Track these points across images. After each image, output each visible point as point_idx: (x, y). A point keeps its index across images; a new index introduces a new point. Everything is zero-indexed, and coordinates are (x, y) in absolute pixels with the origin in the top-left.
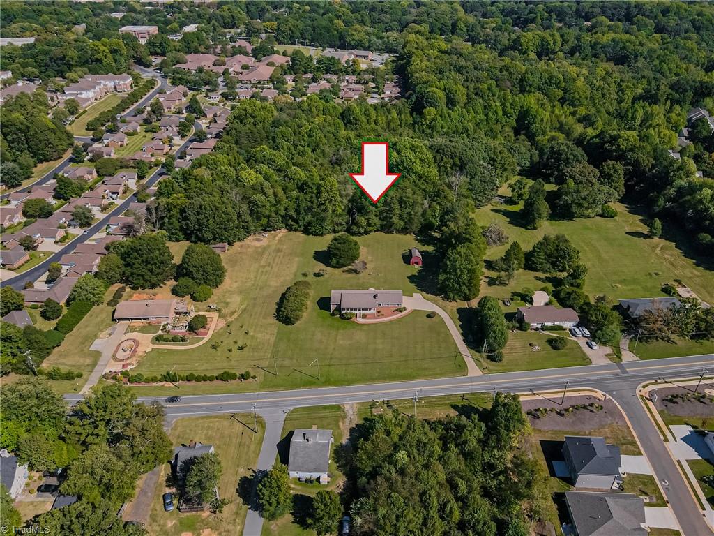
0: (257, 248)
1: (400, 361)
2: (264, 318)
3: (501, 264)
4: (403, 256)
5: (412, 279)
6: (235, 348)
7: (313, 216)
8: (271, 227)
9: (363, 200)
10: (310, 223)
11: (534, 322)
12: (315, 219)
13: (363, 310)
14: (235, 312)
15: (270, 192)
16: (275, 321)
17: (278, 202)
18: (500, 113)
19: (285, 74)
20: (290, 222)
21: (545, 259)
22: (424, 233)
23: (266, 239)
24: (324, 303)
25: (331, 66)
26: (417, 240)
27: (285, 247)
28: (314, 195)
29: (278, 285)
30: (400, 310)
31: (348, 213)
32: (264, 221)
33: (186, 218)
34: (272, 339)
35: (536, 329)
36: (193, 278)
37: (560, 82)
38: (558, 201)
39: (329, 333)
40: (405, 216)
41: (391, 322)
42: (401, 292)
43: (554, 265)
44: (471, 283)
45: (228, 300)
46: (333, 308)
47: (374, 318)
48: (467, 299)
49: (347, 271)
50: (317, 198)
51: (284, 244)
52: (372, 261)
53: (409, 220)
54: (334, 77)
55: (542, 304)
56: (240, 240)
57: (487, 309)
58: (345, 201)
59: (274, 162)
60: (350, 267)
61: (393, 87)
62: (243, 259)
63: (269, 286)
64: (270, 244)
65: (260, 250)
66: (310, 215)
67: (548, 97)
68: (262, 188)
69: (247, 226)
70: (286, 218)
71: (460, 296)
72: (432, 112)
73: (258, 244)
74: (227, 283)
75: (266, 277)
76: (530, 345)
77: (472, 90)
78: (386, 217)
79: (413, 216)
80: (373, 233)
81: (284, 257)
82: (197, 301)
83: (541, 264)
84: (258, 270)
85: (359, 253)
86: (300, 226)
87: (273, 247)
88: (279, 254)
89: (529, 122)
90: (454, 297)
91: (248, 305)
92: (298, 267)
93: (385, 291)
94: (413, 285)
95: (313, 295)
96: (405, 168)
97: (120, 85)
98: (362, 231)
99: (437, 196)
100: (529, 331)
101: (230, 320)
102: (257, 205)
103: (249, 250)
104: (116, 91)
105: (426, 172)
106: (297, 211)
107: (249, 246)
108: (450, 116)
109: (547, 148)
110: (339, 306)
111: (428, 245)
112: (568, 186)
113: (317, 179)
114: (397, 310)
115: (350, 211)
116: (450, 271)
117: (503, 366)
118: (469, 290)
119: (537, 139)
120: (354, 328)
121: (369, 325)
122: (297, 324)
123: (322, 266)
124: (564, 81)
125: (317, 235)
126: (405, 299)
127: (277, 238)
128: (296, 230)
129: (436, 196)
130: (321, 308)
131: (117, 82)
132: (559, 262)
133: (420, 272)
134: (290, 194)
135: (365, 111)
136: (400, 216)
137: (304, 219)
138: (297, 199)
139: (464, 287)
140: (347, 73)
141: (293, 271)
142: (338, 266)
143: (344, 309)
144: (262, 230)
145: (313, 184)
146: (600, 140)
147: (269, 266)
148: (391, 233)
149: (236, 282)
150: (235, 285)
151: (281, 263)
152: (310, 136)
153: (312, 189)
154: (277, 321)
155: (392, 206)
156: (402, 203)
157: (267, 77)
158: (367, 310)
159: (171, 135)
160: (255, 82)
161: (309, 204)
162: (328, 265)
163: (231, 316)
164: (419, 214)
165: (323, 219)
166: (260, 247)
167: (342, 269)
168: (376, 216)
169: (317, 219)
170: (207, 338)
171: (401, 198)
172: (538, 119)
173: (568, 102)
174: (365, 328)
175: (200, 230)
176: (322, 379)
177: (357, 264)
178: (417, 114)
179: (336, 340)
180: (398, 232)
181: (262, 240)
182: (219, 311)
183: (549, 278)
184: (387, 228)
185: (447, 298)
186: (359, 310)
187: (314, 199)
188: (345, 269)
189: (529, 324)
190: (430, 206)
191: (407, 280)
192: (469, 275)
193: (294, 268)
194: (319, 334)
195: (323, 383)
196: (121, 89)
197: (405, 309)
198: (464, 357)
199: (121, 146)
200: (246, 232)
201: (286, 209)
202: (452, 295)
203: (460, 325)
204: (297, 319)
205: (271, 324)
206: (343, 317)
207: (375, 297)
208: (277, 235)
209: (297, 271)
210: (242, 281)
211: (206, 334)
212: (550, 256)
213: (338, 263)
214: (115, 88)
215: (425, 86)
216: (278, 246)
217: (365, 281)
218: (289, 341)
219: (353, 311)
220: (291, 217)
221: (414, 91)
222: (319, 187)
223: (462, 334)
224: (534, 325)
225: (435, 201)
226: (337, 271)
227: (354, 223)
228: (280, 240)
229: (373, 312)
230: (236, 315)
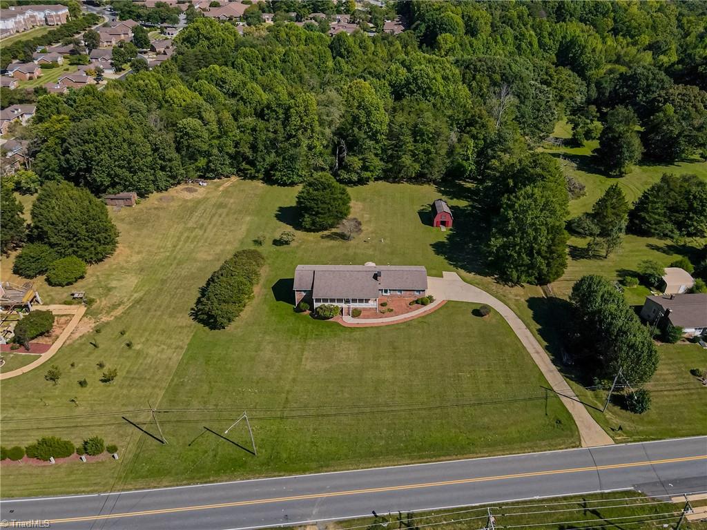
0: (186, 201)
1: (430, 409)
2: (171, 315)
3: (588, 223)
4: (421, 214)
5: (439, 248)
6: (95, 377)
7: (278, 155)
8: (213, 171)
9: (356, 130)
10: (273, 166)
11: (689, 327)
12: (280, 159)
13: (354, 301)
14: (119, 305)
15: (210, 116)
16: (190, 321)
17: (223, 133)
18: (536, 45)
19: (264, 12)
20: (244, 165)
21: (665, 215)
22: (450, 182)
23: (203, 189)
24: (284, 290)
25: (319, 4)
26: (440, 191)
27: (232, 201)
28: (279, 122)
29: (210, 258)
30: (423, 302)
31: (334, 153)
32: (202, 162)
33: (66, 151)
34: (176, 357)
35: (693, 340)
36: (52, 245)
37: (608, 10)
38: (652, 135)
39: (288, 346)
40: (422, 155)
41: (408, 324)
42: (423, 268)
43: (680, 225)
44: (552, 252)
45: (114, 284)
46: (299, 297)
47: (376, 316)
48: (542, 281)
49: (328, 236)
50: (285, 127)
51: (231, 198)
52: (369, 221)
53: (428, 162)
54: (321, 16)
55: (681, 291)
56: (159, 190)
57: (599, 300)
58: (328, 131)
59: (225, 82)
60: (334, 230)
61: (396, 25)
62: (159, 217)
63: (195, 260)
64: (209, 196)
65: (189, 204)
66: (273, 155)
67: (595, 27)
68: (199, 113)
69: (171, 168)
70: (236, 158)
71: (530, 276)
72: (449, 39)
73: (188, 196)
74: (123, 254)
75: (192, 246)
76: (693, 372)
77: (498, 19)
78: (392, 155)
79: (433, 155)
80: (371, 183)
81: (227, 215)
82: (55, 285)
83: (658, 223)
84: (182, 233)
85: (349, 207)
86: (258, 171)
87: (213, 201)
88: (220, 211)
89: (574, 55)
90: (519, 278)
91: (148, 292)
92: (248, 230)
93: (393, 268)
94: (441, 258)
95: (267, 275)
96: (419, 88)
97: (51, 16)
98: (355, 178)
99: (470, 125)
100: (679, 342)
101: (105, 319)
102: (187, 134)
103: (172, 204)
104: (47, 24)
105: (451, 90)
106: (254, 147)
107: (173, 199)
108: (471, 46)
109: (606, 82)
110: (310, 293)
111: (458, 199)
112: (665, 114)
113: (284, 97)
114: (417, 302)
115: (335, 149)
116: (513, 230)
117: (651, 422)
118: (548, 265)
119: (588, 73)
120: (335, 335)
121: (364, 329)
122: (230, 328)
123: (289, 229)
124: (614, 11)
125: (284, 184)
126: (430, 281)
127: (221, 189)
128: (253, 178)
129: (468, 124)
130: (278, 298)
131: (47, 12)
132: (691, 219)
133: (450, 238)
134: (242, 121)
135: (361, 42)
136: (414, 155)
137: (264, 160)
138: (254, 130)
139: (539, 259)
140: (339, 12)
141: (240, 237)
142: (315, 228)
143: (318, 300)
144: (200, 177)
145: (279, 105)
146: (683, 65)
147: (201, 228)
148: (399, 182)
149: (138, 253)
150: (136, 258)
151: (222, 223)
152: (284, 61)
153: (277, 113)
154: (195, 323)
155: (402, 138)
156: (417, 133)
157: (241, 13)
158: (361, 301)
159: (101, 67)
160: (225, 18)
161: (271, 135)
162: (298, 226)
163: (108, 313)
164: (443, 152)
165: (293, 159)
166: (190, 200)
167: (321, 233)
168: (376, 155)
169: (284, 159)
170: (45, 357)
171: (416, 125)
172: (588, 50)
173: (621, 33)
174: (357, 335)
175: (88, 170)
176: (262, 454)
177: (345, 226)
178: (427, 46)
179: (300, 360)
180: (410, 180)
181: (196, 191)
182: (89, 302)
183: (672, 246)
184: (392, 174)
185: (505, 279)
186: (347, 301)
187: (280, 127)
188: (326, 233)
189: (680, 329)
190: (459, 140)
191: (431, 250)
192: (550, 236)
193: (241, 231)
194: (270, 347)
195: (262, 464)
196: (53, 21)
197: (431, 299)
198: (564, 400)
199: (31, 78)
200: (169, 177)
201: (237, 145)
202: (515, 275)
203: (539, 330)
204: (230, 320)
205: (181, 327)
206: (317, 315)
207: (376, 277)
208: (223, 184)
209: (247, 236)
210: (149, 251)
211: (46, 348)
212: (673, 209)
213: (313, 223)
214: (46, 20)
215: (438, 12)
216: (221, 200)
217: (358, 251)
218: (207, 362)
219: (336, 304)
220: (245, 158)
221: (423, 20)
222: (287, 110)
223: (547, 348)
224: (691, 331)
225: (468, 133)
226: (311, 236)
227: (343, 166)
228: (226, 191)
229: (372, 304)
230: (119, 311)
